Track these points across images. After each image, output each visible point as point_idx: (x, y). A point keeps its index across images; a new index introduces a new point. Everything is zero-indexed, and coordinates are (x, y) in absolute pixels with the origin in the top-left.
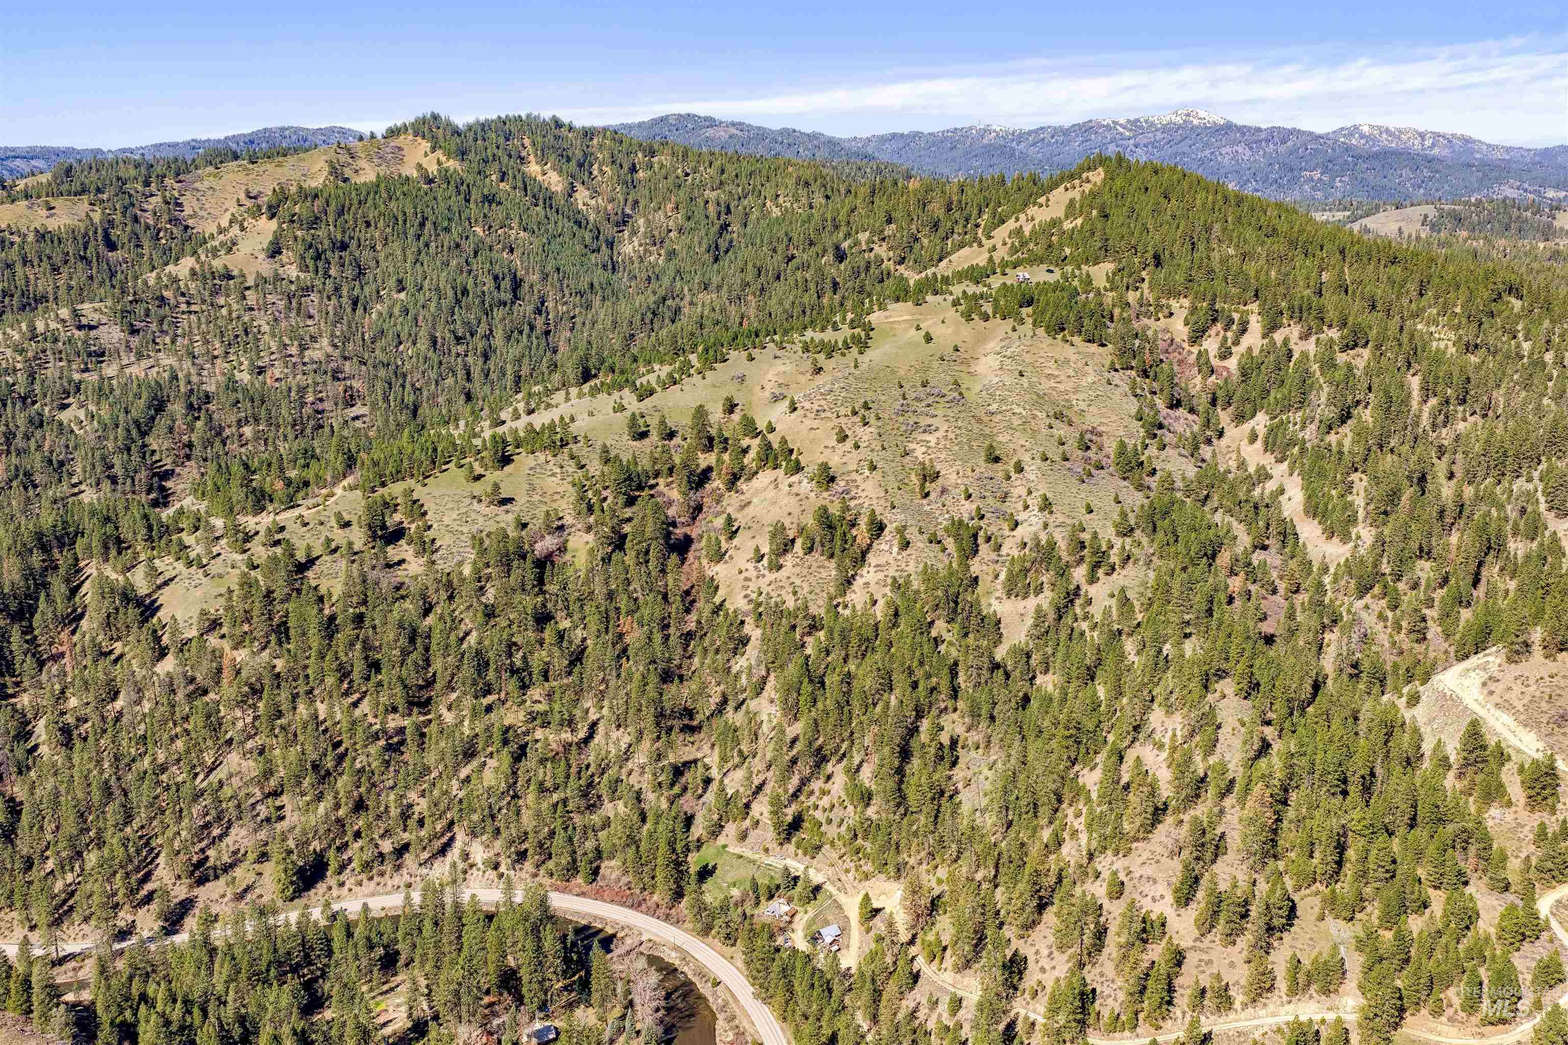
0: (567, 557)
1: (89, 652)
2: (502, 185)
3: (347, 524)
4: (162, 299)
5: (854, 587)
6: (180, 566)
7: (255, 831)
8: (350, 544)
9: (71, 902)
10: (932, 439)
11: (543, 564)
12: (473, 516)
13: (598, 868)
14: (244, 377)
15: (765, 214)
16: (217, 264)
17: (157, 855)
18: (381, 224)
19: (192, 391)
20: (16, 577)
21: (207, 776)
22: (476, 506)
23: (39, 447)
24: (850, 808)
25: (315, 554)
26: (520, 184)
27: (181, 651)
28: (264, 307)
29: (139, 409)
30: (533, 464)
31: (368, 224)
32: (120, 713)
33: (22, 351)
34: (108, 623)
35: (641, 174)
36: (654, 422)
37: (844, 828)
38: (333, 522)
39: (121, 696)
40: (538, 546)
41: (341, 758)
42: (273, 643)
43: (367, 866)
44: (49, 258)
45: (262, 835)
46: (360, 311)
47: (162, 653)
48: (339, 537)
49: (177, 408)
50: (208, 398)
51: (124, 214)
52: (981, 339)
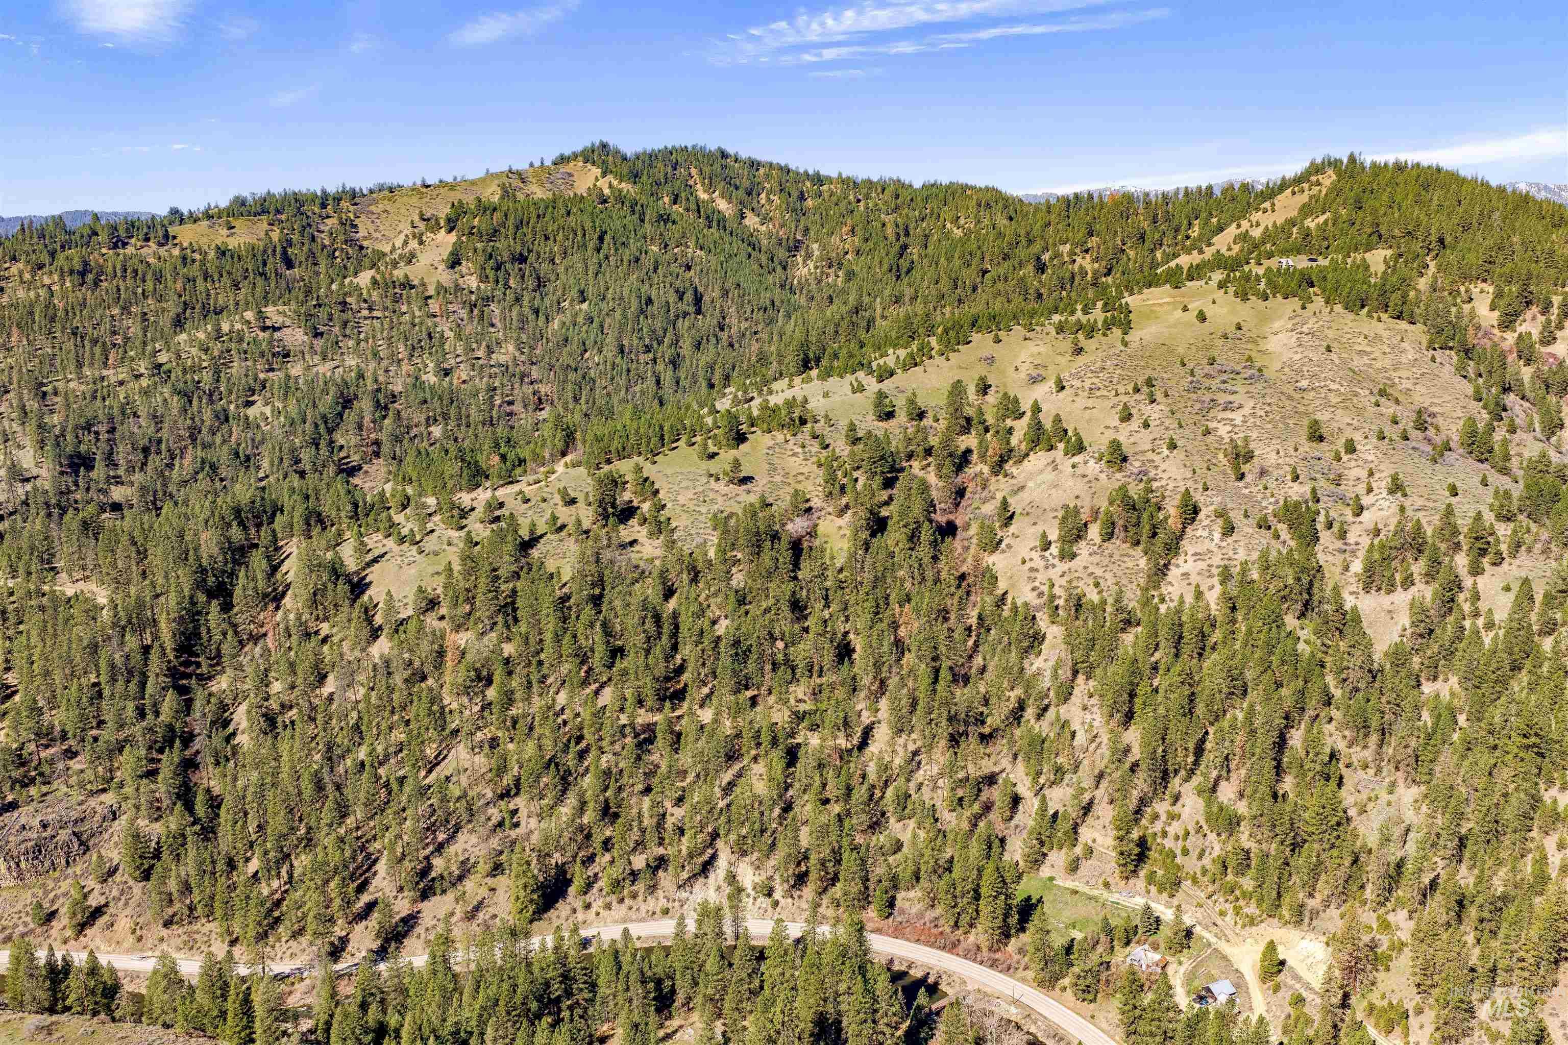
0: (817, 543)
1: (293, 631)
2: (675, 207)
3: (573, 501)
4: (344, 303)
5: (1169, 578)
6: (390, 543)
7: (488, 837)
8: (579, 522)
9: (276, 914)
10: (1237, 417)
11: (796, 547)
12: (711, 495)
13: (894, 898)
14: (431, 378)
15: (948, 235)
16: (399, 274)
17: (376, 861)
18: (560, 237)
19: (379, 390)
20: (215, 550)
21: (430, 771)
22: (713, 484)
23: (224, 441)
24: (1212, 836)
25: (539, 532)
26: (693, 206)
27: (397, 631)
28: (447, 314)
29: (326, 404)
30: (771, 443)
31: (547, 238)
32: (331, 698)
33: (206, 350)
34: (315, 598)
35: (810, 203)
36: (900, 402)
37: (1206, 861)
38: (557, 499)
39: (331, 678)
40: (790, 527)
41: (582, 755)
42: (500, 625)
43: (617, 885)
44: (229, 273)
45: (495, 843)
46: (542, 318)
47: (375, 634)
48: (565, 514)
49: (365, 405)
50: (394, 397)
51: (302, 233)
52: (1264, 319)
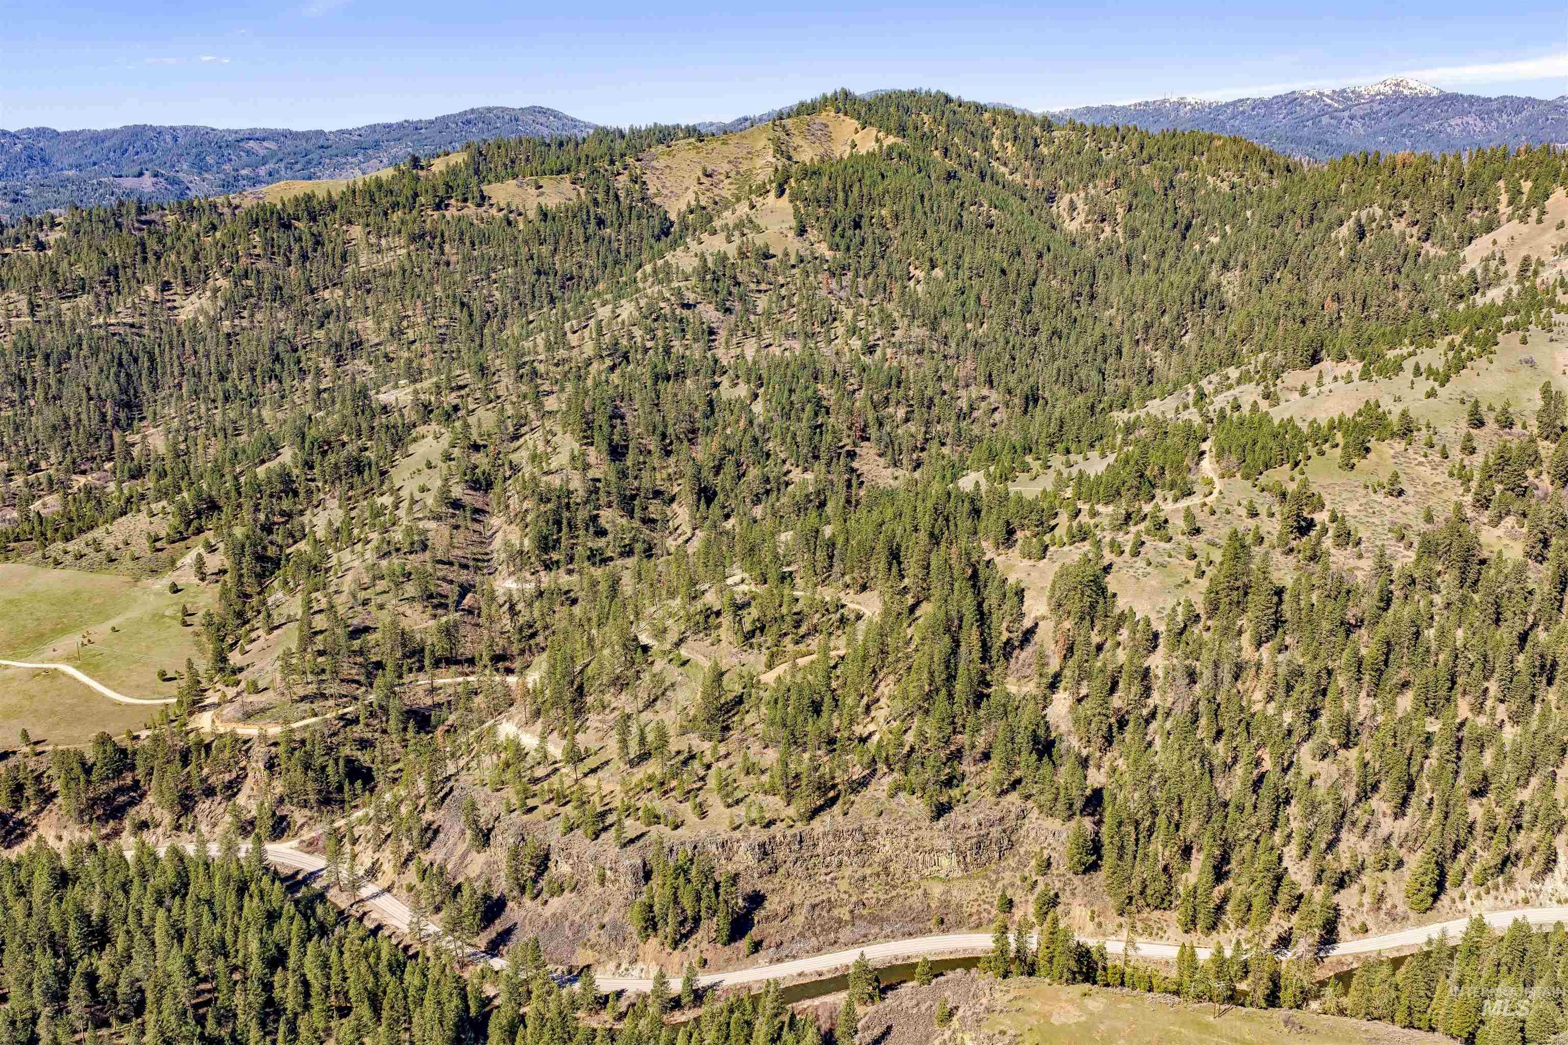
2: (947, 162)
3: (1256, 513)
12: (1377, 507)
18: (886, 202)
22: (1374, 497)
27: (1179, 642)
30: (1392, 452)
38: (1243, 512)
43: (1481, 879)
47: (1152, 643)
48: (1253, 526)
51: (606, 192)
